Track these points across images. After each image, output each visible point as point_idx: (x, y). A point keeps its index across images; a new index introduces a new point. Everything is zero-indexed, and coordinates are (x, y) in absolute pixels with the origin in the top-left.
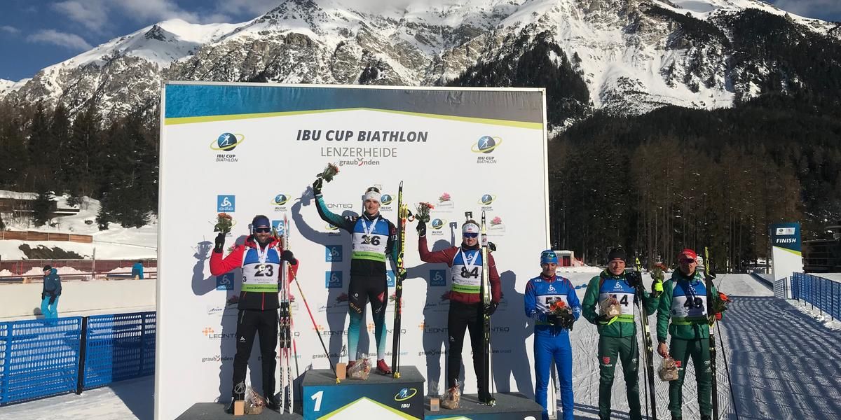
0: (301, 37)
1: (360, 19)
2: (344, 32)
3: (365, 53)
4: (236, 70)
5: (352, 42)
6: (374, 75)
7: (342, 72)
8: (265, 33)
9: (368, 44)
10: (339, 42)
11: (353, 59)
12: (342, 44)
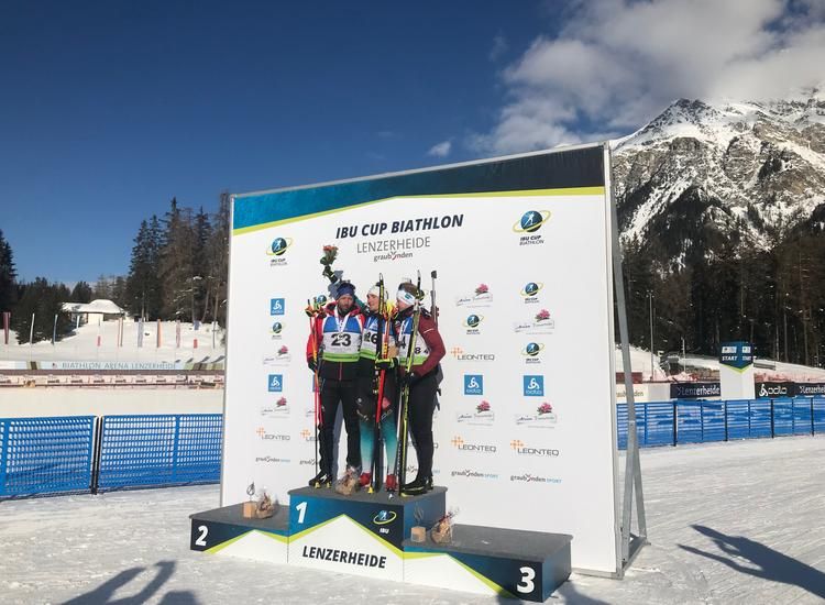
0: (687, 140)
1: (755, 109)
2: (739, 126)
3: (764, 145)
4: (621, 184)
5: (747, 135)
6: (777, 166)
7: (737, 169)
8: (648, 143)
9: (769, 135)
10: (731, 138)
11: (750, 154)
12: (736, 139)
